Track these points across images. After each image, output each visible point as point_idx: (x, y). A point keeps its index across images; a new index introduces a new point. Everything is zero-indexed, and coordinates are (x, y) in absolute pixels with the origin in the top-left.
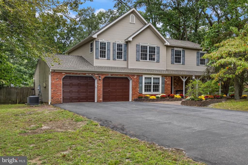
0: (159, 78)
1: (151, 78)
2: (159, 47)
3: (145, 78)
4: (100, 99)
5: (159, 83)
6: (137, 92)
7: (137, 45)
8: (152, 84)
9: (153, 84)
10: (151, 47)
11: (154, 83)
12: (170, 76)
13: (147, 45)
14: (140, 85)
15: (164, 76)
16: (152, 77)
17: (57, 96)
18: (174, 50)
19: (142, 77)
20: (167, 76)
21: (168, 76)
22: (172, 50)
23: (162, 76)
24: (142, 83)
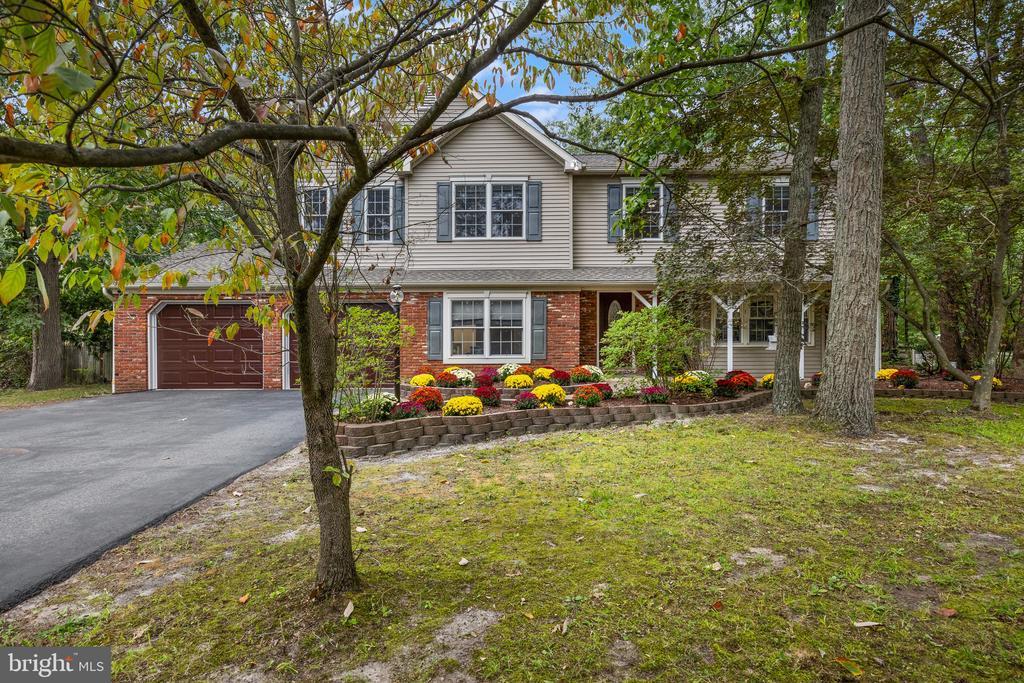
0: (519, 303)
1: (480, 303)
2: (539, 185)
3: (455, 303)
4: (274, 380)
5: (519, 322)
6: (421, 355)
7: (439, 185)
8: (487, 326)
9: (491, 325)
10: (504, 186)
11: (493, 322)
12: (573, 293)
13: (483, 179)
14: (434, 330)
15: (545, 293)
16: (486, 297)
17: (132, 369)
18: (620, 187)
19: (442, 301)
20: (558, 293)
21: (564, 293)
22: (610, 187)
23: (534, 294)
24: (440, 323)
